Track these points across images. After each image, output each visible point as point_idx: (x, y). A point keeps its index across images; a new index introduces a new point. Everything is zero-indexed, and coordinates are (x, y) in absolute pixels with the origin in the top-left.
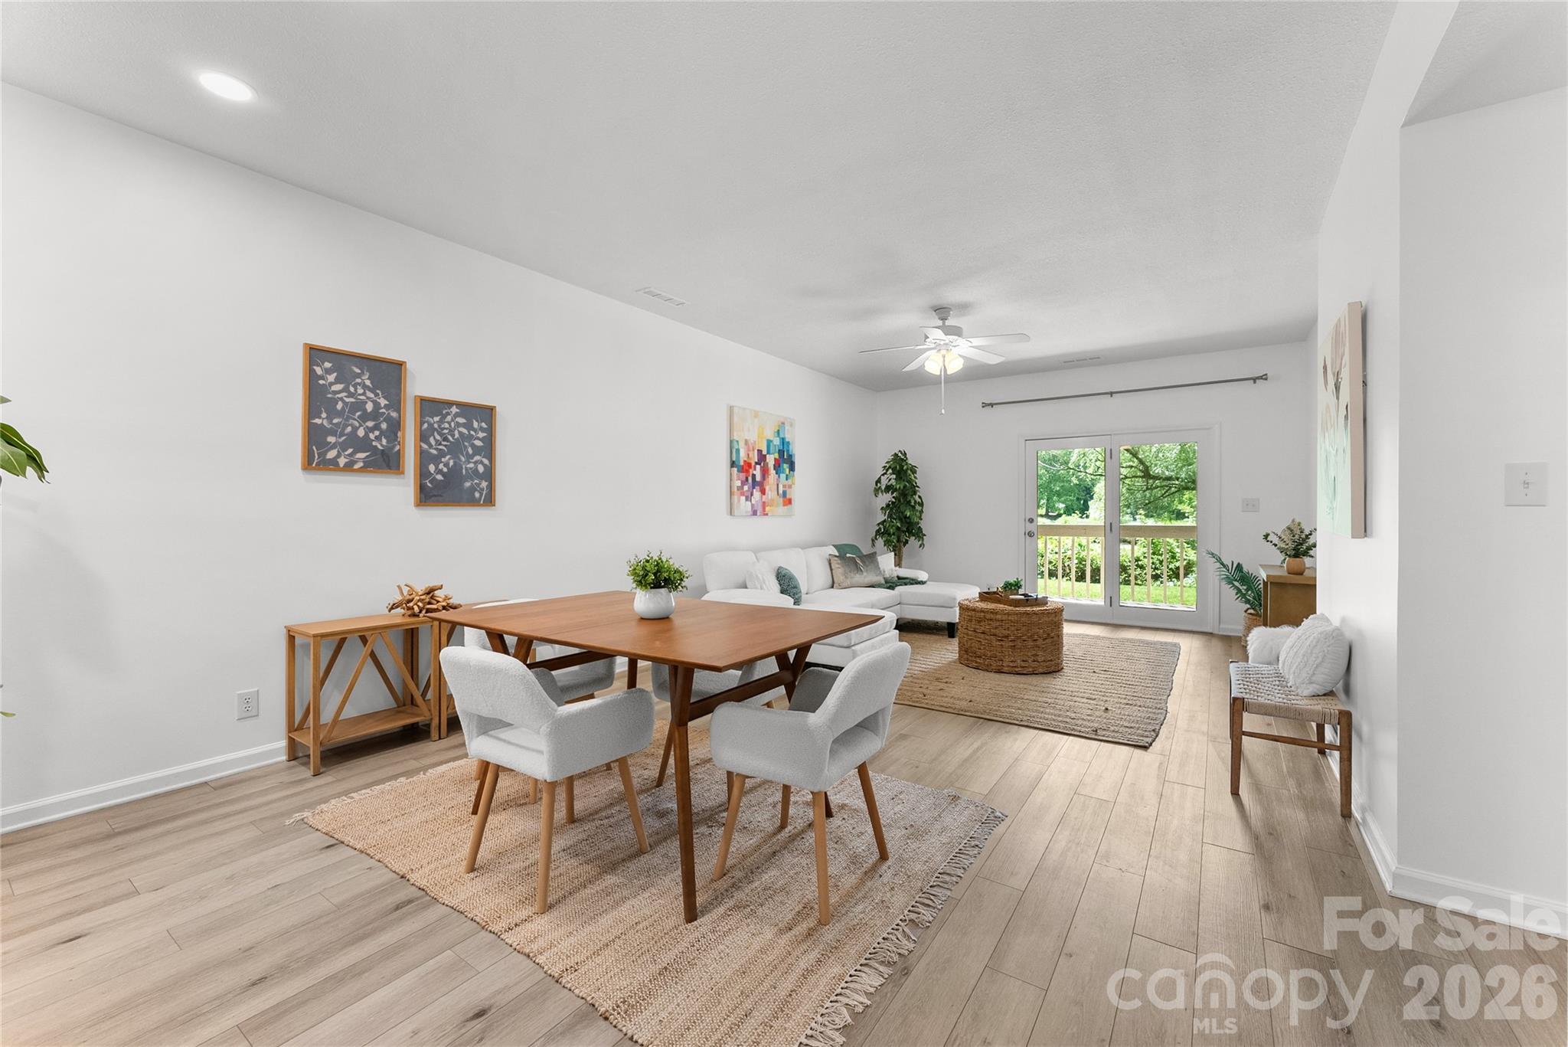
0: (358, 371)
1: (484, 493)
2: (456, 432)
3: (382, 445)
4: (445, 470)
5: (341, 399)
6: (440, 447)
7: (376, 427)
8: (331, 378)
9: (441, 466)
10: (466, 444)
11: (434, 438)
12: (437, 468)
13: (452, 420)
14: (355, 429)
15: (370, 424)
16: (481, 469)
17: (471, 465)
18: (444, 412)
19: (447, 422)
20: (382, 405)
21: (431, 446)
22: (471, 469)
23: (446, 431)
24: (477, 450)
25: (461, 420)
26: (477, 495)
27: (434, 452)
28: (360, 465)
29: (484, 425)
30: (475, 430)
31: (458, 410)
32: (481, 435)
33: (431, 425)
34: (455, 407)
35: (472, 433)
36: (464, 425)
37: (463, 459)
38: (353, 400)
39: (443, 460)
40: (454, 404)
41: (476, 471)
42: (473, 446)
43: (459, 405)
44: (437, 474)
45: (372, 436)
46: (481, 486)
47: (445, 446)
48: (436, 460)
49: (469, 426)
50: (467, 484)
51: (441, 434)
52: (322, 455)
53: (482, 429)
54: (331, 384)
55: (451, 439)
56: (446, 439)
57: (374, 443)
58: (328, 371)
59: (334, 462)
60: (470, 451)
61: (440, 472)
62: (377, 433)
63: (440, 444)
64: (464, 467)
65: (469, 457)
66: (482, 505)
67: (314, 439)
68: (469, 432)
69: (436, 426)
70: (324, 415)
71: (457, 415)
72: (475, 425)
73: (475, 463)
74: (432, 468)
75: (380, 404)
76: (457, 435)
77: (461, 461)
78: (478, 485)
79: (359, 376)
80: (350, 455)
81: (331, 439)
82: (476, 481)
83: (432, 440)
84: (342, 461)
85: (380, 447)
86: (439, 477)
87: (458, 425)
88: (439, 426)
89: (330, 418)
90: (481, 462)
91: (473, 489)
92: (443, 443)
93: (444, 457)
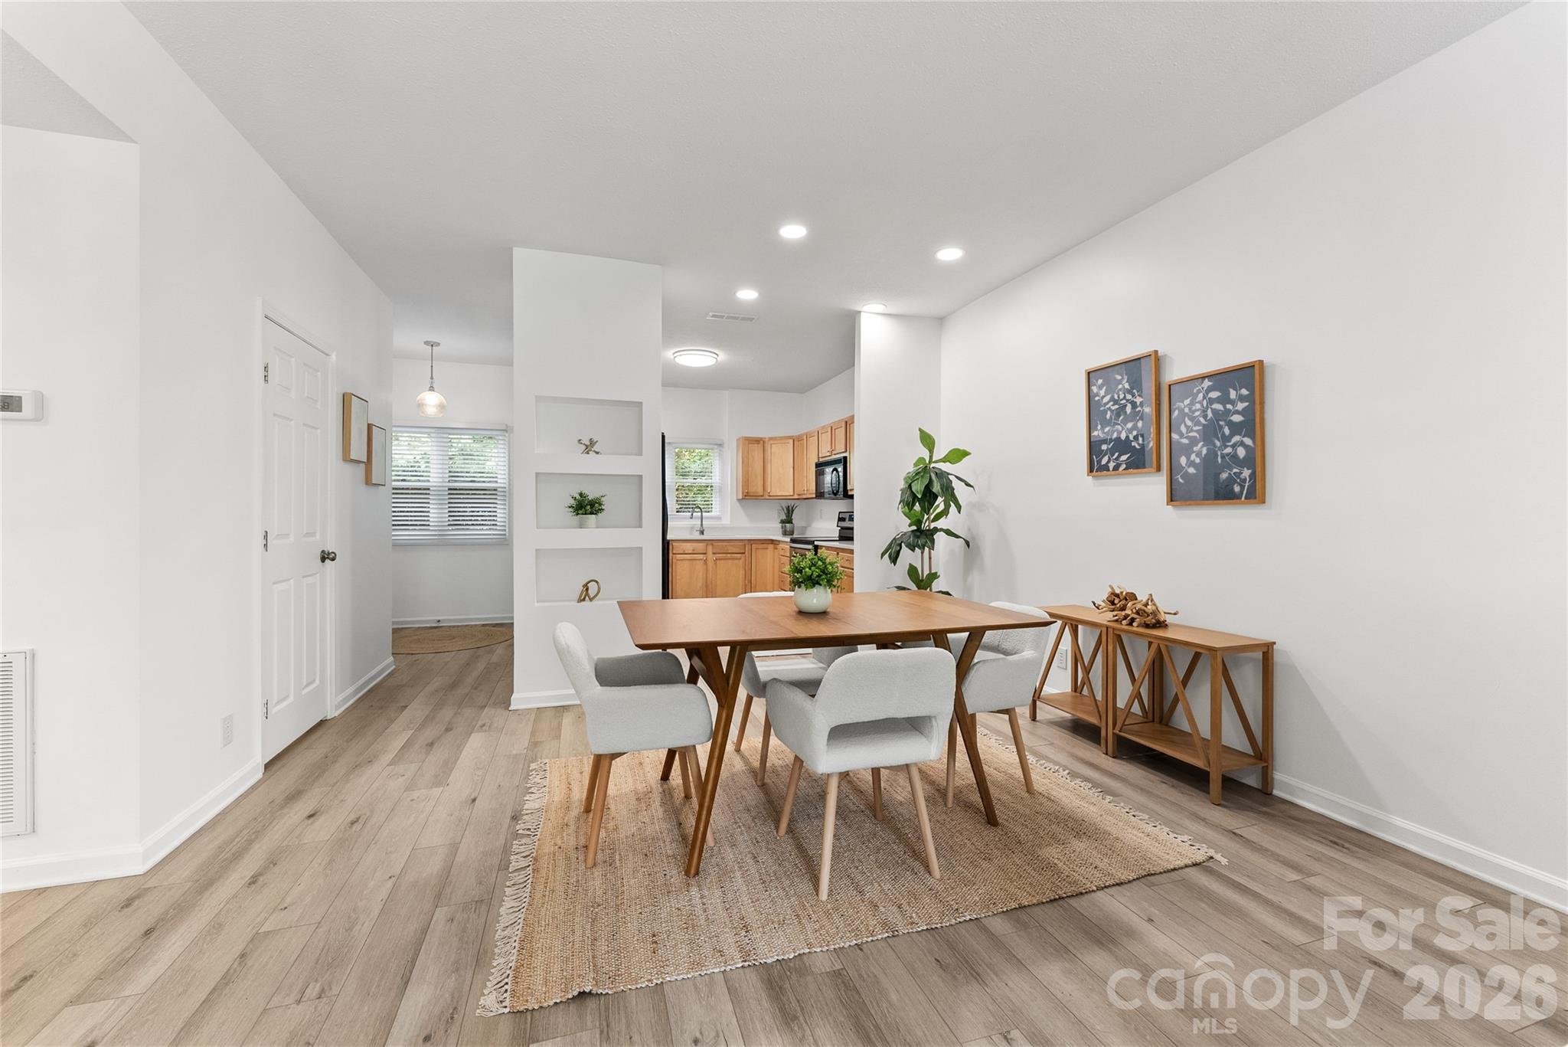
0: (1119, 377)
1: (1247, 484)
2: (1209, 411)
3: (1139, 444)
4: (1198, 460)
5: (1109, 409)
6: (1191, 434)
7: (1135, 427)
8: (1102, 393)
9: (1193, 457)
10: (1221, 423)
11: (1185, 424)
12: (1188, 459)
13: (1204, 398)
14: (1120, 433)
15: (1130, 425)
16: (1241, 452)
17: (1228, 450)
18: (1195, 391)
19: (1198, 402)
20: (1138, 403)
21: (1181, 435)
22: (1228, 455)
23: (1197, 414)
24: (1235, 428)
25: (1214, 395)
26: (1237, 489)
27: (1185, 441)
28: (1124, 466)
29: (1244, 392)
30: (1233, 403)
31: (1210, 383)
32: (1241, 406)
33: (1181, 411)
34: (1207, 380)
35: (1229, 406)
36: (1218, 400)
37: (1218, 444)
38: (1117, 406)
39: (1195, 449)
40: (1205, 377)
41: (1234, 456)
42: (1230, 424)
43: (1210, 376)
44: (1189, 467)
45: (1131, 438)
46: (1242, 476)
47: (1196, 431)
48: (1187, 450)
49: (1224, 399)
50: (1224, 476)
51: (1192, 419)
52: (1099, 462)
53: (1242, 399)
54: (1103, 397)
55: (1202, 420)
56: (1198, 423)
57: (1133, 444)
58: (1100, 388)
59: (1106, 468)
60: (1227, 431)
61: (1191, 464)
62: (1135, 433)
63: (1192, 431)
64: (1219, 453)
65: (1226, 439)
66: (1243, 503)
67: (1094, 448)
68: (1224, 407)
69: (1187, 410)
70: (1099, 427)
71: (1210, 389)
72: (1233, 394)
73: (1234, 446)
74: (1183, 460)
75: (1136, 402)
76: (1210, 415)
77: (1215, 446)
78: (1238, 475)
79: (1120, 382)
80: (1117, 459)
81: (1104, 447)
82: (1235, 470)
83: (1183, 429)
84: (1112, 465)
85: (1138, 447)
86: (1191, 470)
87: (1211, 401)
88: (1190, 409)
89: (1103, 428)
90: (1242, 444)
91: (1231, 481)
92: (1195, 428)
93: (1197, 446)
